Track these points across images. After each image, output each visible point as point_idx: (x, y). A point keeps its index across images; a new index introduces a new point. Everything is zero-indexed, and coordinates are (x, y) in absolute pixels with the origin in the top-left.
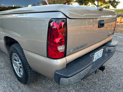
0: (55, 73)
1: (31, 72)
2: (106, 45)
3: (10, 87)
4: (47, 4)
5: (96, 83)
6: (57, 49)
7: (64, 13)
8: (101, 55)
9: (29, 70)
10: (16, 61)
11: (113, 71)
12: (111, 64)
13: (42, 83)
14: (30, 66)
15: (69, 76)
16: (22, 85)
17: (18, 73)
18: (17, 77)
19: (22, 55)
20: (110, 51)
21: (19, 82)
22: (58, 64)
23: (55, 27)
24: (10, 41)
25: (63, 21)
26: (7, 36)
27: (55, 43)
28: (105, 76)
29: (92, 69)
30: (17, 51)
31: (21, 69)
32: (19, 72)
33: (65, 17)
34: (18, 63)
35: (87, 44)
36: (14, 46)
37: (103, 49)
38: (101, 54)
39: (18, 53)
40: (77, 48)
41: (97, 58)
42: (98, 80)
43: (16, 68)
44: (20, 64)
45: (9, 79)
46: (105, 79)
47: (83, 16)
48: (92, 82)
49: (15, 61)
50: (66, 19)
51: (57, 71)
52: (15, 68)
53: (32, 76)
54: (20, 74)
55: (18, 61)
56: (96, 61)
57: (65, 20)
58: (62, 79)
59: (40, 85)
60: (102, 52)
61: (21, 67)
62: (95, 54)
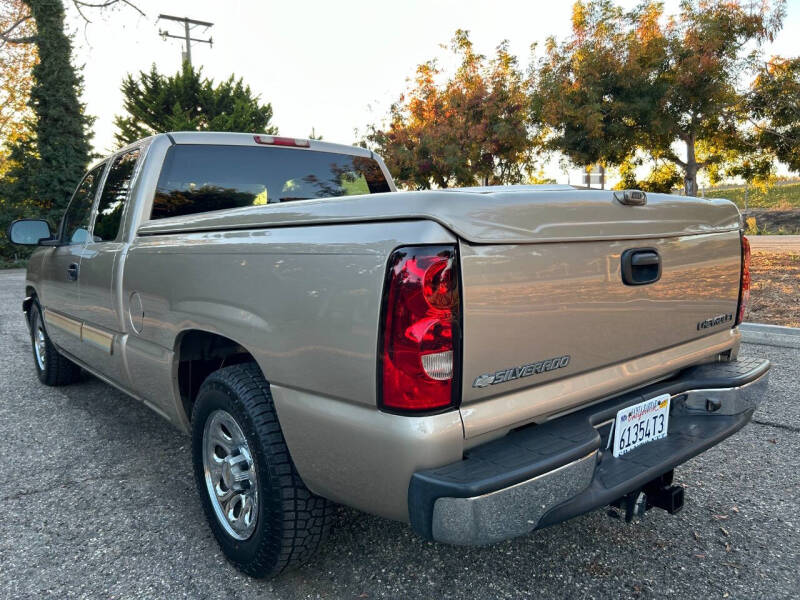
0: (413, 477)
1: (296, 505)
2: (693, 378)
3: (188, 589)
4: (389, 190)
5: (644, 590)
6: (420, 367)
7: (447, 224)
8: (658, 428)
9: (288, 493)
10: (222, 454)
12: (754, 500)
13: (347, 580)
14: (294, 473)
15: (474, 487)
16: (245, 584)
17: (226, 519)
18: (220, 544)
19: (260, 418)
20: (716, 407)
21: (229, 569)
22: (422, 436)
23: (412, 279)
24: (197, 357)
25: (447, 254)
26: (193, 332)
27: (412, 344)
28: (707, 559)
29: (597, 483)
30: (234, 397)
31: (244, 498)
32: (236, 515)
33: (454, 241)
34: (232, 461)
35: (567, 359)
36: (223, 375)
38: (659, 421)
39: (239, 412)
40: (514, 374)
41: (638, 443)
42: (663, 577)
43: (221, 493)
44: (244, 466)
45: (181, 556)
47: (537, 232)
48: (627, 586)
49: (215, 457)
50: (456, 246)
51: (419, 470)
52: (215, 492)
53: (301, 524)
54: (236, 523)
55: (236, 453)
56: (627, 454)
57: (451, 251)
58: (444, 505)
60: (666, 410)
61: (245, 485)
62: (620, 414)
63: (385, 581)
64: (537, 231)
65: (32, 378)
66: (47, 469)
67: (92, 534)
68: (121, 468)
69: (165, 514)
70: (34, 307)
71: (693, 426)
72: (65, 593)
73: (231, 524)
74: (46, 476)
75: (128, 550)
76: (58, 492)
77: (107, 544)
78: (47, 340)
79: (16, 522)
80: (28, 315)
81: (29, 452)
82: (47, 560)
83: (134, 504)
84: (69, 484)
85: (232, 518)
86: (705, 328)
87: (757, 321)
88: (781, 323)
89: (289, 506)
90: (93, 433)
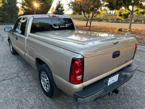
0: (74, 94)
8: (116, 80)
9: (55, 87)
10: (44, 77)
11: (131, 94)
12: (132, 86)
13: (64, 99)
14: (55, 85)
15: (84, 97)
16: (48, 98)
18: (44, 91)
20: (126, 76)
21: (45, 95)
22: (76, 88)
28: (122, 98)
31: (47, 85)
32: (46, 87)
34: (46, 80)
35: (101, 72)
37: (118, 75)
39: (46, 71)
40: (92, 76)
41: (112, 83)
44: (47, 81)
46: (120, 101)
48: (108, 102)
49: (42, 77)
50: (84, 58)
51: (76, 92)
52: (43, 83)
53: (56, 92)
54: (47, 89)
55: (46, 78)
56: (110, 85)
58: (79, 99)
59: (62, 99)
60: (118, 77)
61: (48, 83)
62: (110, 79)
63: (70, 99)
64: (98, 53)
65: (10, 53)
66: (15, 73)
67: (23, 87)
68: (27, 74)
69: (34, 84)
70: (10, 40)
71: (122, 79)
72: (20, 99)
73: (45, 88)
74: (15, 75)
75: (29, 91)
76: (17, 78)
77: (26, 89)
78: (12, 47)
79: (11, 85)
80: (9, 41)
81: (11, 69)
82: (16, 92)
83: (29, 82)
84: (19, 77)
85: (46, 88)
86: (126, 62)
87: (140, 45)
88: (144, 46)
89: (55, 89)
90: (22, 66)
